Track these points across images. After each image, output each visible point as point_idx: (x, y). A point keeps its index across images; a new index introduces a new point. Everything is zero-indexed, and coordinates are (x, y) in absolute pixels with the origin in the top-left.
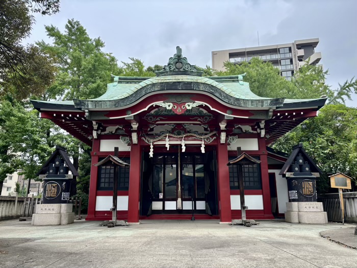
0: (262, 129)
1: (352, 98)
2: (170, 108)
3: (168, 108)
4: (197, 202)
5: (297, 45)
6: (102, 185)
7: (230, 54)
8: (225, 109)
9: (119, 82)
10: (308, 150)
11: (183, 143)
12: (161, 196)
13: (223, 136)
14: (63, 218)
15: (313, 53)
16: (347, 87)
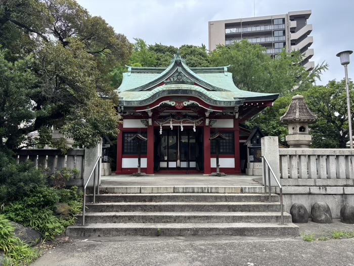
0: (237, 113)
1: (321, 79)
2: (174, 105)
3: (172, 105)
4: (190, 162)
5: (290, 16)
6: (125, 151)
7: (226, 24)
8: (208, 106)
9: (132, 72)
10: (264, 129)
11: (182, 125)
12: (166, 158)
13: (207, 121)
14: (106, 171)
15: (305, 24)
16: (319, 69)
